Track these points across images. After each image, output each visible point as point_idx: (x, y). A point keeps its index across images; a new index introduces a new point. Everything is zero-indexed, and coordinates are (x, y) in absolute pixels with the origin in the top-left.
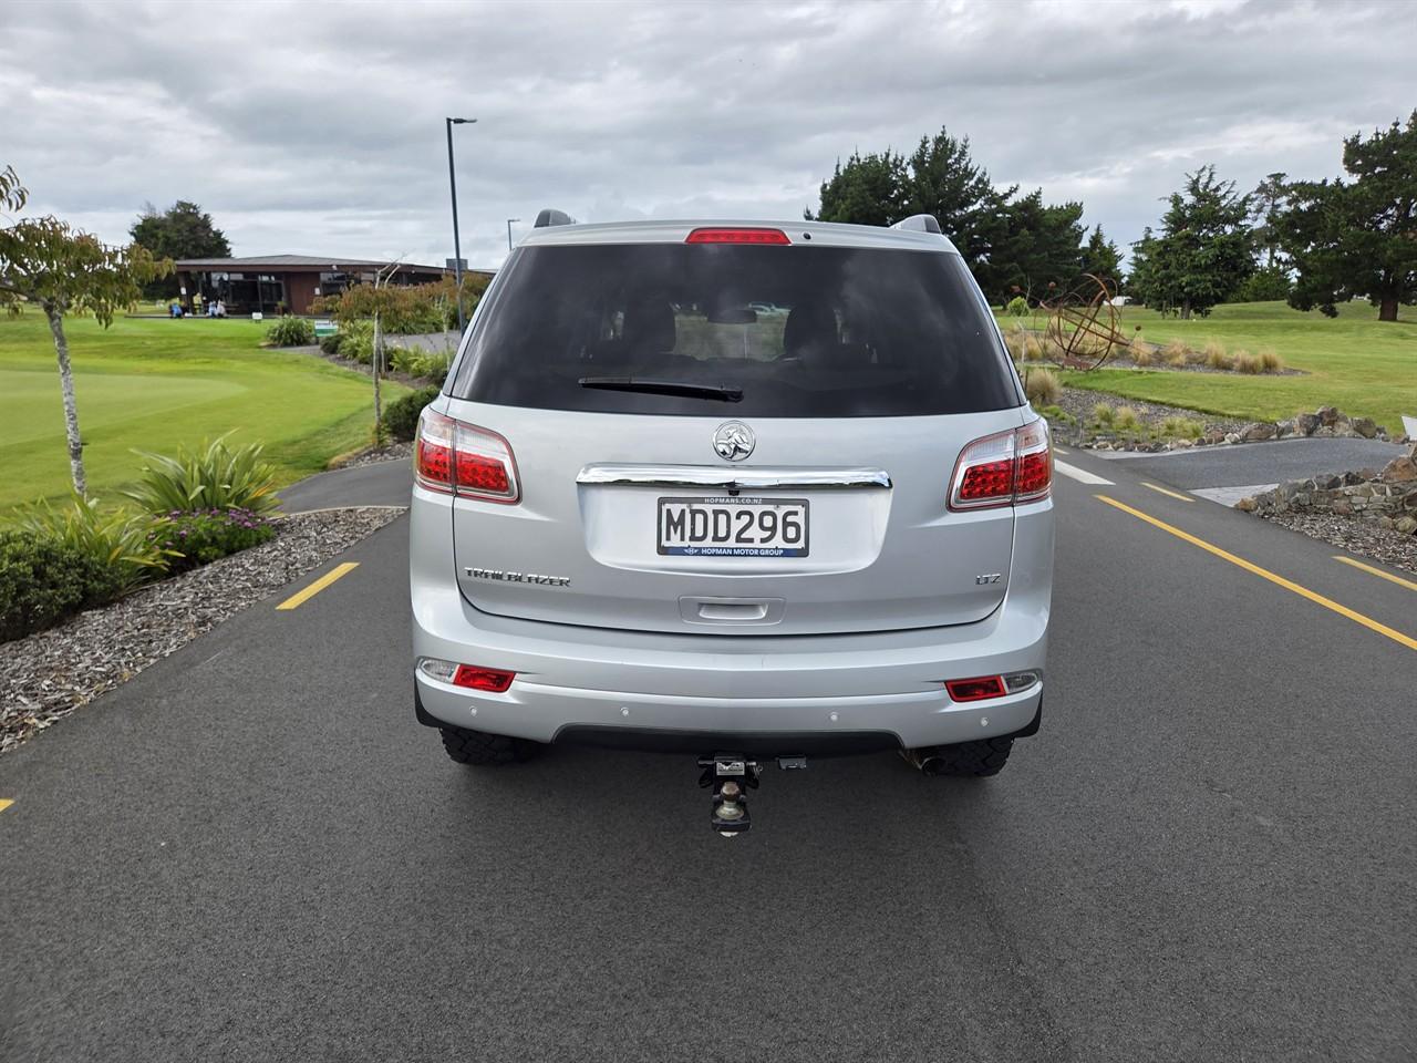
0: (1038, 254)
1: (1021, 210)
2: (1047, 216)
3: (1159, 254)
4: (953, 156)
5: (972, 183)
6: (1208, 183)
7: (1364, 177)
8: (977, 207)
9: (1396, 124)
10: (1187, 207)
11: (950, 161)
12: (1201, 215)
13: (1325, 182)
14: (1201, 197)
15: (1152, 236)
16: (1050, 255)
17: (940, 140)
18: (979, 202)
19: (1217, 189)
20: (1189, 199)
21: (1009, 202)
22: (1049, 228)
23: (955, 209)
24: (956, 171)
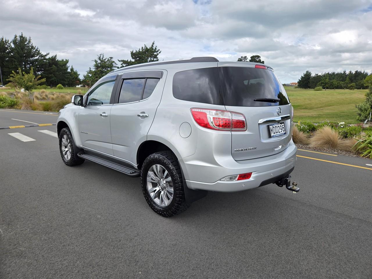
0: (59, 72)
1: (51, 60)
2: (59, 62)
3: (94, 74)
4: (26, 42)
5: (34, 50)
6: (103, 58)
7: (135, 60)
8: (37, 58)
9: (140, 49)
10: (99, 63)
11: (25, 43)
12: (103, 66)
13: (128, 60)
14: (102, 61)
15: (91, 70)
16: (62, 73)
17: (21, 37)
18: (38, 56)
19: (105, 60)
20: (99, 61)
21: (47, 57)
22: (60, 65)
23: (30, 57)
24: (28, 47)
